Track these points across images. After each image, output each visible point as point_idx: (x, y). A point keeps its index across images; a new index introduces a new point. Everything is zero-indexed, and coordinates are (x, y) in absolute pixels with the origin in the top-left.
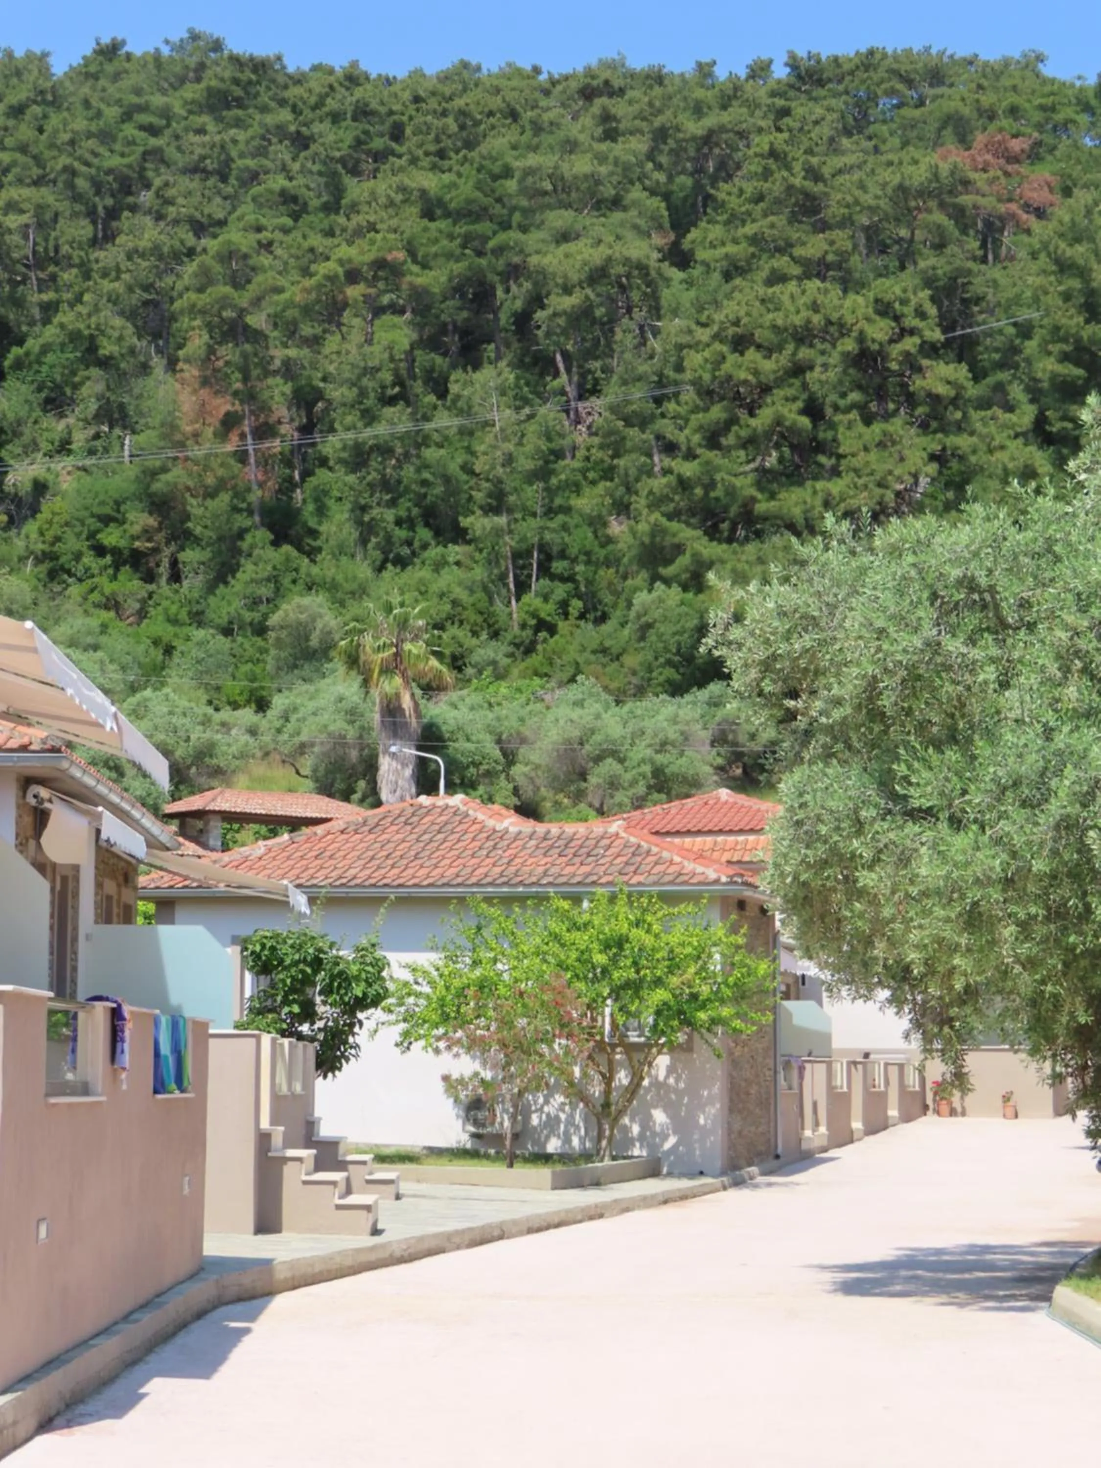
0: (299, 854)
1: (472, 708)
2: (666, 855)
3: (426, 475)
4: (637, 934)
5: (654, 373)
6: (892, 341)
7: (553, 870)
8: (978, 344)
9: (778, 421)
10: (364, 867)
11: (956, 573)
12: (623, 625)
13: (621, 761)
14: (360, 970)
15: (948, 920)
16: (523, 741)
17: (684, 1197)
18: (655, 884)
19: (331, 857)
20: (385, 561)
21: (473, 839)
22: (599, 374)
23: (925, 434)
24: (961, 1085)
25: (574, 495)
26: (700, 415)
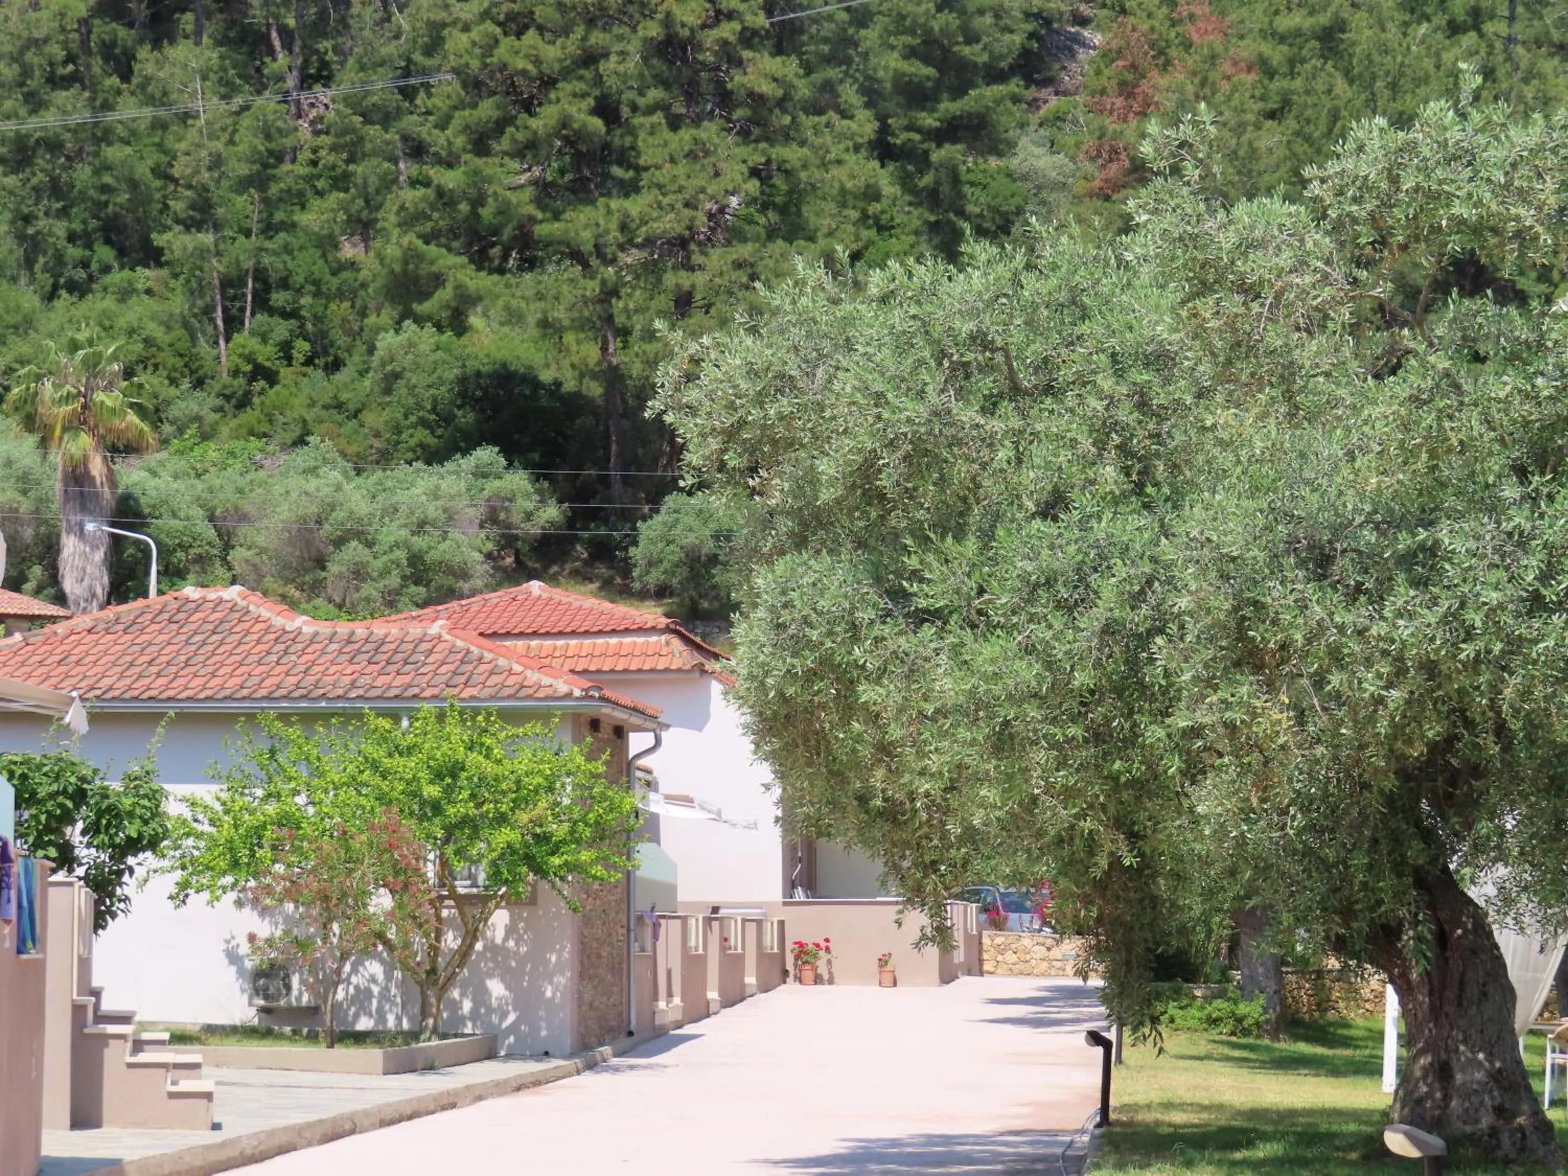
0: (36, 658)
1: (176, 477)
2: (502, 662)
3: (107, 179)
4: (475, 758)
5: (400, 56)
6: (704, 26)
7: (361, 681)
8: (802, 32)
9: (565, 123)
10: (122, 676)
11: (966, 327)
12: (362, 373)
13: (369, 545)
14: (134, 804)
15: (973, 742)
16: (244, 518)
17: (537, 1082)
18: (492, 698)
19: (78, 663)
20: (55, 287)
21: (258, 642)
22: (330, 56)
23: (746, 142)
24: (943, 940)
25: (297, 208)
26: (466, 113)
